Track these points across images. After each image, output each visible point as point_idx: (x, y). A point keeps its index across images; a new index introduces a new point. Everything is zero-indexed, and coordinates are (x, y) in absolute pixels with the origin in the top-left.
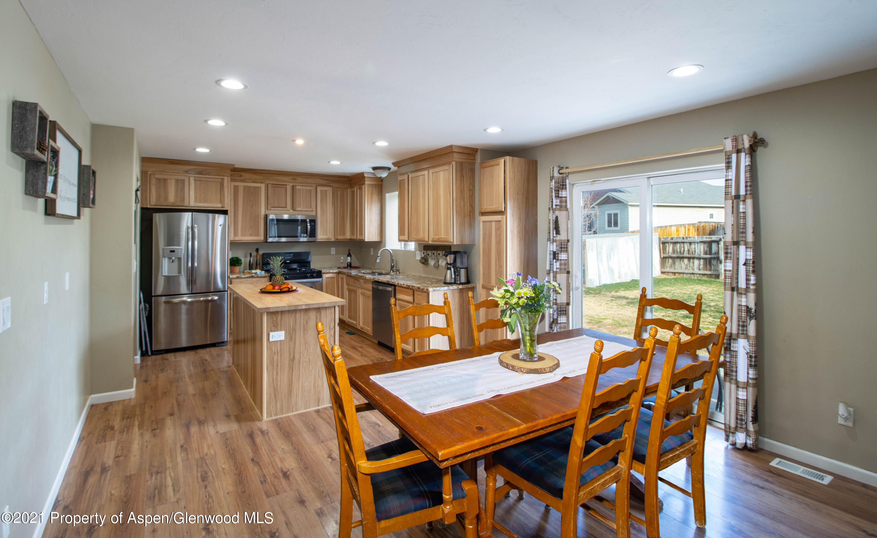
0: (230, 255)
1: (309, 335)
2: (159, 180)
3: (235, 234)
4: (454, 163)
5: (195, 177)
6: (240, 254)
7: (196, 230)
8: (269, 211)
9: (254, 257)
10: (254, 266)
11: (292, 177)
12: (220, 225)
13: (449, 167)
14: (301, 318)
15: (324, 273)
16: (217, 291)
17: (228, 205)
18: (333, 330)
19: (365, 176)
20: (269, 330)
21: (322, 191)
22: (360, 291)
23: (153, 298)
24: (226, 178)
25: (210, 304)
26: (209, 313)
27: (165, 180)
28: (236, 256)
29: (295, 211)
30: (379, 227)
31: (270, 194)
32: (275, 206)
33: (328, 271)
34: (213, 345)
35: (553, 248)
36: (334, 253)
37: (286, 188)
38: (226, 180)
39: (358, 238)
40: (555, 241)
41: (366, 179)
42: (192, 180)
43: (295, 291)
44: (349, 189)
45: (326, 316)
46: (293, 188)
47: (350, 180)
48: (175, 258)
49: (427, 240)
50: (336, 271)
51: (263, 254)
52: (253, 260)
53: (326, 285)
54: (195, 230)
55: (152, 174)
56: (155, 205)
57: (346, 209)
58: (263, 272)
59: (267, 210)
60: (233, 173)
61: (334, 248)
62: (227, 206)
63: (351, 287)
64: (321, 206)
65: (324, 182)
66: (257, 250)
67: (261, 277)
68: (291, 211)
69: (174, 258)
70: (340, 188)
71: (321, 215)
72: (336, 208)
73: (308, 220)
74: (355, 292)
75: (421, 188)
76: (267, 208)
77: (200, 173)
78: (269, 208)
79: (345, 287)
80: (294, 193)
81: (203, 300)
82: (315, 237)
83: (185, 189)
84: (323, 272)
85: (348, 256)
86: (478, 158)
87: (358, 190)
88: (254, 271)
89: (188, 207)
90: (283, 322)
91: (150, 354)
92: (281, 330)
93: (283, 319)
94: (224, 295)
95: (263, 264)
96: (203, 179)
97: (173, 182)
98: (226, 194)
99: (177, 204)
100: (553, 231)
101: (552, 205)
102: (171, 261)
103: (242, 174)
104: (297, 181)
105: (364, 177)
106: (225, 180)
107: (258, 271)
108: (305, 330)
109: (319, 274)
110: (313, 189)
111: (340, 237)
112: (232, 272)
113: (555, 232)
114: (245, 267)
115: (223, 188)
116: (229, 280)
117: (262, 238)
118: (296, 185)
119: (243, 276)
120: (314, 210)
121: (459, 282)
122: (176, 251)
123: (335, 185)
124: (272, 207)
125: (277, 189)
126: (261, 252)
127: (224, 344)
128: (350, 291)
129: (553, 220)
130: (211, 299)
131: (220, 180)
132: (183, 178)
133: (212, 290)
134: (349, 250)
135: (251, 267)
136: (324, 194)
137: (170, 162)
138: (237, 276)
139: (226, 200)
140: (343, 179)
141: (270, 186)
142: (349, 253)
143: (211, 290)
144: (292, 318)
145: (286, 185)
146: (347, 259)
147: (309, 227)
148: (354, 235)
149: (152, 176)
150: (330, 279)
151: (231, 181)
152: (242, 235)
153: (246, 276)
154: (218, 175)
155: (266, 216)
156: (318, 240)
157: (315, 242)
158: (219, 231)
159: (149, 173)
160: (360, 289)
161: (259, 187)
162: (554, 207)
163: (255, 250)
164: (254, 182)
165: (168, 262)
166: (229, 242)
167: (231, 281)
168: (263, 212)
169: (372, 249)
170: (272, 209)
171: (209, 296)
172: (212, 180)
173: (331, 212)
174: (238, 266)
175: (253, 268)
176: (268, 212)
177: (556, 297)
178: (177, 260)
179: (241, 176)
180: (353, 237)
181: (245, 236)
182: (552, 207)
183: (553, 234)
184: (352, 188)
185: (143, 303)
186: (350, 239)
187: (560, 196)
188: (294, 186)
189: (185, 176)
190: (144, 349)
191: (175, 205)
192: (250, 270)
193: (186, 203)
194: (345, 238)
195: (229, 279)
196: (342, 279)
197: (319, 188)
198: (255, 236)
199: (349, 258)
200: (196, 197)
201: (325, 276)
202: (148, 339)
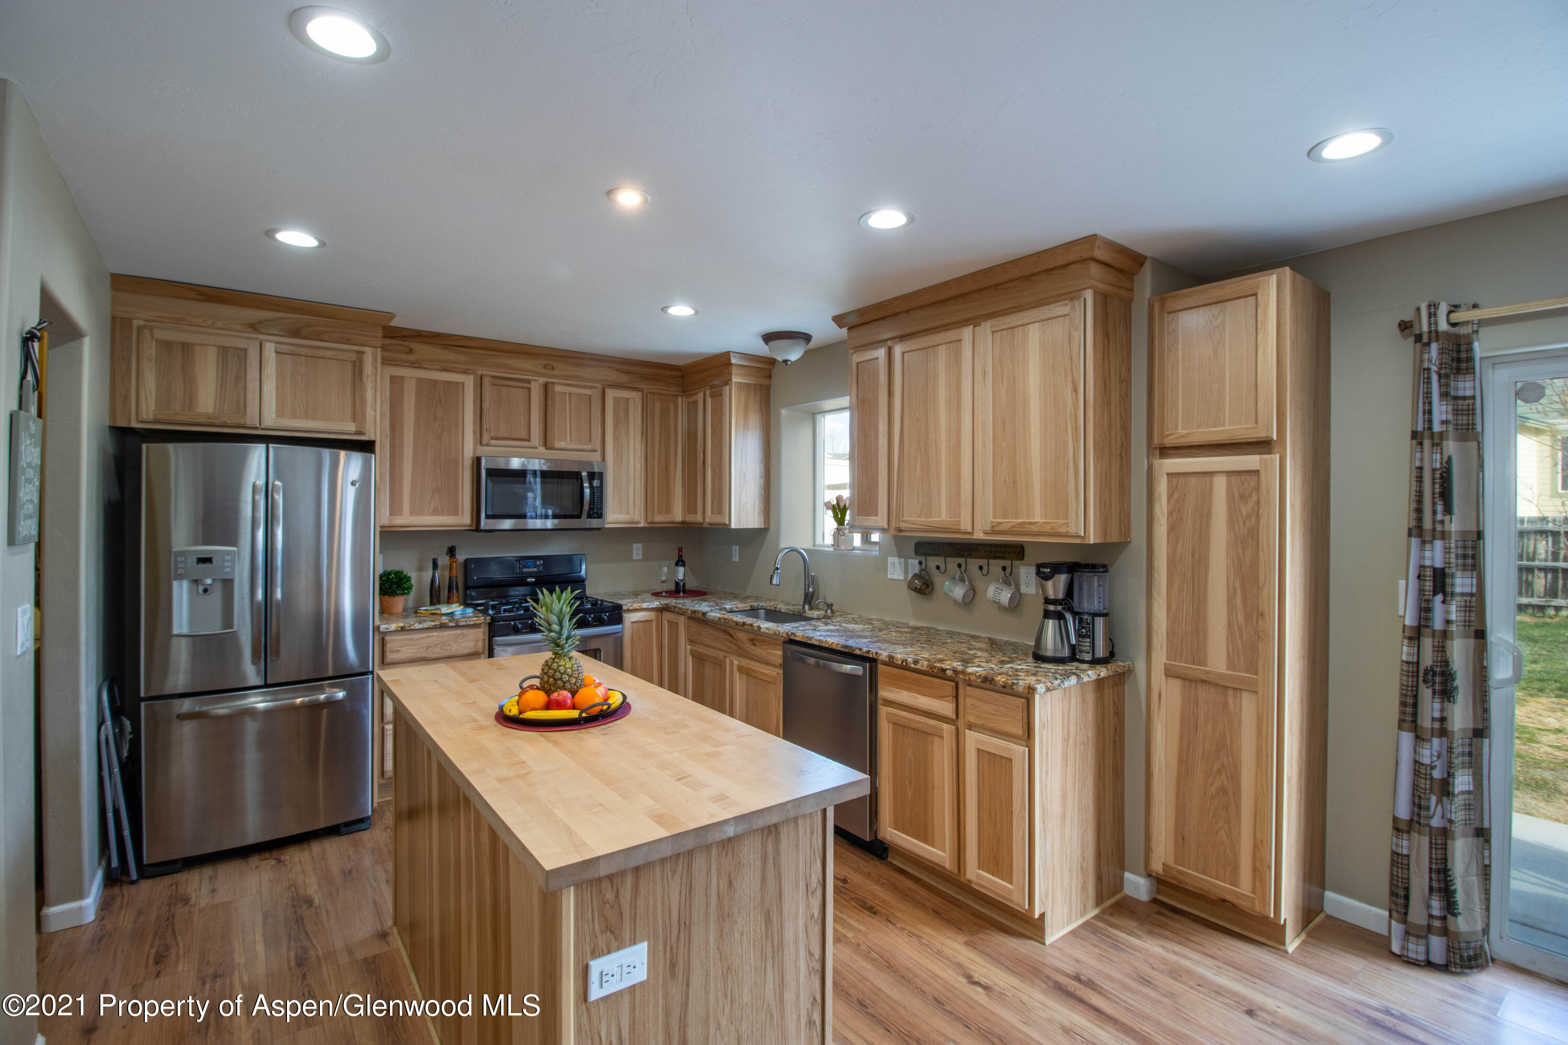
0: (377, 564)
1: (737, 935)
2: (166, 346)
3: (395, 509)
4: (1089, 295)
5: (277, 343)
6: (406, 563)
7: (279, 498)
8: (485, 448)
9: (444, 568)
10: (444, 593)
11: (544, 362)
12: (353, 484)
13: (1073, 308)
14: (709, 869)
15: (628, 611)
16: (343, 676)
17: (375, 430)
18: (819, 893)
19: (733, 361)
20: (588, 949)
21: (617, 400)
22: (736, 662)
23: (143, 704)
24: (369, 351)
25: (325, 712)
26: (322, 741)
27: (186, 348)
28: (396, 568)
29: (550, 449)
30: (763, 492)
31: (486, 405)
32: (500, 435)
33: (636, 606)
34: (333, 831)
35: (1432, 558)
36: (640, 557)
37: (529, 389)
38: (370, 357)
39: (708, 520)
40: (1438, 535)
41: (734, 371)
42: (270, 349)
43: (624, 709)
44: (680, 399)
45: (797, 845)
46: (546, 387)
47: (683, 377)
48: (214, 580)
49: (970, 530)
50: (656, 604)
51: (466, 560)
52: (442, 576)
53: (632, 640)
54: (276, 496)
55: (145, 327)
56: (156, 422)
57: (672, 449)
58: (470, 610)
59: (478, 446)
60: (388, 341)
61: (640, 545)
62: (372, 431)
63: (701, 649)
64: (616, 438)
65: (623, 378)
66: (452, 551)
67: (467, 626)
68: (542, 449)
69: (209, 581)
70: (660, 394)
71: (615, 461)
72: (649, 447)
73: (584, 474)
74: (719, 664)
75: (942, 380)
76: (480, 440)
77: (295, 333)
78: (485, 441)
79: (684, 648)
80: (549, 402)
81: (302, 702)
82: (600, 516)
83: (248, 377)
84: (625, 608)
85: (677, 564)
86: (1146, 283)
87: (709, 400)
88: (445, 609)
89: (256, 428)
90: (641, 902)
91: (134, 875)
92: (634, 942)
93: (642, 890)
94: (365, 685)
95: (467, 588)
96: (302, 351)
97: (212, 354)
98: (369, 395)
99: (224, 419)
100: (1434, 504)
101: (1430, 421)
102: (201, 589)
103: (413, 345)
104: (556, 372)
105: (729, 364)
106: (365, 356)
107: (456, 609)
108: (724, 917)
109: (615, 614)
110: (596, 394)
111: (658, 518)
112: (385, 611)
113: (1439, 508)
114: (420, 596)
115: (361, 380)
116: (377, 638)
117: (464, 519)
118: (553, 383)
119: (417, 626)
120: (598, 447)
121: (1088, 657)
122: (214, 561)
123: (647, 387)
124: (493, 438)
125: (504, 390)
126: (461, 557)
127: (363, 826)
128: (699, 659)
129: (1434, 470)
130: (326, 698)
131: (354, 357)
132: (242, 344)
133: (330, 673)
134: (680, 550)
135: (435, 599)
136: (622, 407)
137: (202, 294)
138: (401, 625)
139: (369, 412)
140: (667, 373)
141: (486, 381)
142: (680, 556)
143: (327, 670)
144: (677, 878)
145: (529, 381)
146: (676, 573)
147: (587, 491)
148: (696, 513)
149: (146, 332)
150: (640, 624)
151: (382, 364)
152: (412, 513)
153: (425, 625)
154: (347, 342)
155: (478, 460)
156: (607, 526)
157: (599, 529)
158: (348, 497)
159: (136, 323)
160: (733, 657)
161: (457, 384)
162: (1437, 428)
163: (445, 550)
164: (444, 370)
165: (191, 592)
166: (378, 529)
167: (383, 639)
168: (469, 449)
169: (736, 548)
170: (493, 442)
171: (321, 690)
172: (328, 354)
173: (638, 453)
174: (403, 594)
175: (442, 599)
176: (483, 451)
177: (1442, 710)
178: (218, 586)
179: (411, 351)
180: (690, 518)
181: (421, 513)
182: (1430, 428)
183: (1434, 513)
184: (688, 396)
185: (109, 722)
186: (683, 523)
187: (1452, 393)
188: (550, 386)
189: (247, 338)
190: (115, 863)
191: (217, 422)
192: (432, 604)
193: (251, 418)
194: (671, 520)
195: (377, 633)
196: (673, 626)
197: (611, 394)
198: (449, 514)
199: (681, 570)
200: (280, 402)
201: (630, 618)
202: (127, 833)
